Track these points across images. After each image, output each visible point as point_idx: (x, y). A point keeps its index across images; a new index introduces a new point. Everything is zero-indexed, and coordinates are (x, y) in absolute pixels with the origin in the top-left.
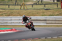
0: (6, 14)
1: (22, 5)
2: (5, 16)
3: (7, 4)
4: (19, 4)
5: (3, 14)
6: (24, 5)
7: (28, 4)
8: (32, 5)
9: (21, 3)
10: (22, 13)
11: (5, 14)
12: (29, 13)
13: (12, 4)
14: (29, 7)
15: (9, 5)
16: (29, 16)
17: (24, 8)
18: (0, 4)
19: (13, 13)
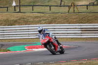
0: (46, 20)
1: (71, 6)
2: (44, 24)
3: (47, 4)
4: (66, 5)
5: (41, 21)
6: (74, 6)
7: (81, 4)
8: (87, 6)
9: (69, 3)
10: (71, 19)
11: (44, 20)
12: (82, 18)
13: (56, 5)
14: (81, 9)
15: (50, 7)
16: (82, 23)
17: (74, 11)
18: (37, 4)
19: (56, 18)
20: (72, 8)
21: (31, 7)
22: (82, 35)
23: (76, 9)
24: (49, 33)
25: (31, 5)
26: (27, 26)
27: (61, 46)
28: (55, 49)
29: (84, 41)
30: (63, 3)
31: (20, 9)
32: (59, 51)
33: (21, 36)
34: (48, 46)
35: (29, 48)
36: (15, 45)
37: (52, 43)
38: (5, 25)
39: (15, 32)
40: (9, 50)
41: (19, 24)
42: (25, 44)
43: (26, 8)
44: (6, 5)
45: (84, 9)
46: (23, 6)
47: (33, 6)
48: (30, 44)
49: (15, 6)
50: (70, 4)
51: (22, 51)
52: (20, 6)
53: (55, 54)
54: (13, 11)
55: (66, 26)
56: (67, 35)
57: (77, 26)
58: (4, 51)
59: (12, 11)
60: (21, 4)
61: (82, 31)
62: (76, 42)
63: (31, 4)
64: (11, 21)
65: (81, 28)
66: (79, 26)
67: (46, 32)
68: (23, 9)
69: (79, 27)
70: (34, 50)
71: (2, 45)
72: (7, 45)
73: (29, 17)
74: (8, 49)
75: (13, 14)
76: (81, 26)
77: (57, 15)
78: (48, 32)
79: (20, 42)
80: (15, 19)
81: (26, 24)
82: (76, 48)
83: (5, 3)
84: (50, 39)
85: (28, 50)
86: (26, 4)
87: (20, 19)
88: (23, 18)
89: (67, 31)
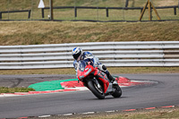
0: (100, 34)
1: (146, 8)
2: (96, 41)
3: (101, 5)
4: (136, 6)
5: (90, 36)
6: (152, 8)
7: (164, 5)
8: (175, 8)
9: (142, 3)
10: (145, 32)
11: (96, 34)
12: (166, 31)
13: (118, 6)
14: (164, 15)
15: (107, 9)
16: (166, 40)
17: (151, 17)
18: (83, 5)
19: (118, 31)
20: (147, 12)
21: (73, 11)
22: (165, 62)
23: (154, 15)
24: (92, 60)
25: (73, 7)
26: (65, 44)
27: (115, 82)
28: (103, 88)
29: (168, 73)
30: (130, 3)
31: (52, 14)
32: (111, 93)
33: (55, 64)
34: (90, 83)
35: (68, 86)
36: (42, 79)
37: (97, 77)
38: (26, 44)
39: (43, 56)
40: (32, 90)
41: (51, 41)
42: (62, 78)
43: (64, 13)
44: (26, 6)
45: (170, 14)
46: (58, 8)
47: (76, 8)
48: (70, 78)
49: (43, 9)
50: (144, 5)
51: (57, 91)
52: (52, 8)
53: (103, 98)
54: (40, 17)
55: (137, 45)
56: (138, 62)
57: (157, 44)
58: (23, 90)
59: (38, 18)
60: (54, 4)
61: (165, 53)
62: (155, 73)
63: (73, 5)
64: (36, 35)
65: (164, 49)
66: (160, 44)
67: (87, 57)
68: (58, 14)
69: (161, 47)
70: (77, 88)
71: (20, 80)
72: (28, 80)
73: (70, 28)
74: (30, 87)
75: (39, 23)
76: (164, 44)
77: (120, 24)
78: (91, 57)
79: (53, 75)
80: (43, 32)
81: (63, 42)
82: (154, 85)
83: (24, 3)
84: (94, 71)
85: (66, 88)
86: (63, 5)
87: (52, 33)
88: (59, 31)
89: (137, 54)
